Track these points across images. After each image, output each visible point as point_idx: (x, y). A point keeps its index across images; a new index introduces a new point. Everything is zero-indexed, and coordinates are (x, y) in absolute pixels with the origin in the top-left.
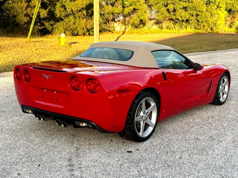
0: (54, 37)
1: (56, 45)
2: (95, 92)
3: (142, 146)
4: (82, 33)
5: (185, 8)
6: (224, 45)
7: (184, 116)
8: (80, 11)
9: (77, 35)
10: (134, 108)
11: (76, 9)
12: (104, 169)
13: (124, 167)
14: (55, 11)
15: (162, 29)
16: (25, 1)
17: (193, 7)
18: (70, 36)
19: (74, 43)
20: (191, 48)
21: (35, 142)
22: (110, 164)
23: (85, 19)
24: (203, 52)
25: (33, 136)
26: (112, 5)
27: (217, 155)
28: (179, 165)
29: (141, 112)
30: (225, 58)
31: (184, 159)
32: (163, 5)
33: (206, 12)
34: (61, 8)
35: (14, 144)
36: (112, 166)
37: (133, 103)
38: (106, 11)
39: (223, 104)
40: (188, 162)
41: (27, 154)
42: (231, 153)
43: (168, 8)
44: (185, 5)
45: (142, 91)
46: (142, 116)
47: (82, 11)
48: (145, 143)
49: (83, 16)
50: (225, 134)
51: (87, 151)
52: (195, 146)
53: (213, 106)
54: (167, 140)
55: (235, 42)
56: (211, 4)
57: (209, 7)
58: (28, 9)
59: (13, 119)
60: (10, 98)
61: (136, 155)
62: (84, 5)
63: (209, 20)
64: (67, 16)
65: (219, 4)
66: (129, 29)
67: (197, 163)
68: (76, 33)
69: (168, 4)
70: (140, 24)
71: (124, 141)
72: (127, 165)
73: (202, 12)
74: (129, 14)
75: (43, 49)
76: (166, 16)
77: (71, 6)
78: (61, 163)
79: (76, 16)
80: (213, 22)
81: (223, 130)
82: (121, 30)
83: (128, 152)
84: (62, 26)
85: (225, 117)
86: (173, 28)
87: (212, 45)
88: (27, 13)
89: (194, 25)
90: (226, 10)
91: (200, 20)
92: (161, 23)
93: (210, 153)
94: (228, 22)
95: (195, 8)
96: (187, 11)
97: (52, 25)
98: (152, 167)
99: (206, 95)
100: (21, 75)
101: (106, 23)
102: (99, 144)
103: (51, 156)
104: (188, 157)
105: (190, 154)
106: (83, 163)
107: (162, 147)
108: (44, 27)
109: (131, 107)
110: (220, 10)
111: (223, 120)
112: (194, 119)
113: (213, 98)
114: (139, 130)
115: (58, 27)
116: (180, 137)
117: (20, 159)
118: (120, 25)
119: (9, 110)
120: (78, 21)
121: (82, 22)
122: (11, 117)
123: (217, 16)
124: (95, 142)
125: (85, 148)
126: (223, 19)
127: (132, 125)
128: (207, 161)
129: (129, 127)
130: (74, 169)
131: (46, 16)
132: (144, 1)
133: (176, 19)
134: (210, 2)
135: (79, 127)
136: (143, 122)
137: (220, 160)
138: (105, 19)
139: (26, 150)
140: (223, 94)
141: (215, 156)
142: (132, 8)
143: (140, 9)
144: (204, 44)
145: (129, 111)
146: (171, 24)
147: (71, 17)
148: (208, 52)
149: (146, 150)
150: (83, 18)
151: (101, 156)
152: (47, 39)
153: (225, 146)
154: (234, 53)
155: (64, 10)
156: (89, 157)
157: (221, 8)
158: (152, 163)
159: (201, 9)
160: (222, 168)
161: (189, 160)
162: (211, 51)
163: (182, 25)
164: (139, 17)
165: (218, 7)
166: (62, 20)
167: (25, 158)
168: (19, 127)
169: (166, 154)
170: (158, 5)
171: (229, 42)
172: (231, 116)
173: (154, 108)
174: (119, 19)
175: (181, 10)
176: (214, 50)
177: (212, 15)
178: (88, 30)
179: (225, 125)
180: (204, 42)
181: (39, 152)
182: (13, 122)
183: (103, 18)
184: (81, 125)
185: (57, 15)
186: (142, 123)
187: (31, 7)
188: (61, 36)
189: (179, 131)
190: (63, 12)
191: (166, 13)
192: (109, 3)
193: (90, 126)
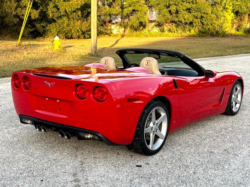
0: (46, 40)
1: (49, 49)
2: (103, 101)
3: (152, 160)
4: (77, 36)
5: (189, 10)
6: (231, 50)
7: (195, 127)
8: (74, 12)
9: (71, 38)
10: (143, 118)
11: (70, 10)
12: (113, 184)
13: (135, 183)
14: (47, 11)
15: (163, 32)
16: (14, 1)
17: (198, 8)
18: (63, 39)
19: (69, 47)
20: (196, 53)
21: (35, 155)
22: (119, 179)
23: (79, 21)
24: (209, 57)
25: (32, 149)
26: (109, 5)
27: (234, 170)
28: (194, 181)
29: (150, 122)
30: (234, 65)
31: (198, 174)
32: (164, 6)
33: (212, 14)
34: (54, 8)
35: (12, 157)
36: (122, 181)
37: (143, 113)
38: (103, 12)
39: (235, 115)
40: (204, 177)
41: (27, 169)
42: (248, 167)
43: (170, 9)
44: (189, 6)
45: (152, 100)
46: (152, 128)
47: (77, 12)
48: (155, 156)
49: (78, 18)
50: (241, 147)
51: (93, 165)
52: (209, 160)
53: (225, 117)
54: (179, 153)
55: (243, 47)
56: (217, 5)
57: (215, 9)
58: (17, 10)
59: (9, 130)
60: (3, 106)
61: (146, 170)
62: (79, 5)
63: (215, 23)
64: (60, 17)
65: (225, 5)
66: (127, 32)
67: (213, 178)
68: (70, 35)
69: (170, 5)
70: (140, 26)
71: (131, 155)
72: (137, 180)
73: (207, 14)
74: (128, 16)
75: (35, 53)
76: (168, 18)
77: (64, 7)
78: (66, 178)
79: (70, 18)
80: (219, 25)
81: (237, 143)
82: (119, 33)
83: (138, 166)
84: (54, 28)
85: (239, 129)
86: (176, 32)
87: (218, 50)
88: (17, 13)
89: (198, 28)
90: (233, 12)
91: (205, 23)
92: (163, 25)
93: (226, 167)
94: (234, 25)
95: (199, 10)
96: (191, 12)
97: (43, 27)
98: (164, 182)
99: (219, 105)
100: (20, 82)
101: (102, 25)
102: (105, 158)
103: (54, 170)
104: (202, 172)
105: (205, 169)
106: (89, 178)
107: (174, 161)
108: (35, 29)
109: (140, 117)
110: (227, 12)
111: (237, 132)
112: (205, 131)
113: (226, 108)
114: (148, 143)
115: (51, 29)
116: (192, 150)
117: (21, 174)
118: (118, 27)
119: (3, 120)
120: (72, 23)
121: (76, 24)
122: (6, 128)
123: (223, 18)
124: (101, 155)
125: (90, 161)
126: (230, 21)
127: (141, 137)
128: (224, 176)
129: (137, 139)
130: (80, 184)
131: (37, 17)
132: (144, 2)
133: (179, 21)
134: (215, 3)
135: (84, 139)
136: (153, 134)
137: (238, 175)
138: (101, 21)
139: (26, 164)
140: (236, 103)
141: (232, 171)
142: (131, 9)
143: (139, 10)
144: (210, 49)
145: (139, 122)
146: (173, 26)
147: (65, 18)
148: (215, 57)
149: (157, 164)
150: (78, 20)
151: (109, 170)
152: (38, 42)
153: (241, 160)
154: (243, 59)
155: (57, 11)
156: (96, 171)
157: (227, 10)
158: (164, 178)
159: (206, 11)
160: (241, 184)
161: (205, 175)
162: (218, 56)
163: (185, 28)
164: (138, 19)
165: (224, 8)
166: (55, 21)
167: (25, 173)
168: (16, 139)
169: (178, 168)
170: (159, 6)
171: (237, 47)
172: (245, 128)
173: (164, 118)
174: (116, 21)
175: (184, 12)
176: (222, 56)
177: (217, 17)
178: (83, 33)
179: (240, 137)
180: (210, 46)
181: (40, 166)
182: (9, 133)
183: (99, 20)
184: (86, 137)
185: (49, 16)
186: (151, 135)
187: (21, 7)
188: (55, 39)
189: (191, 143)
190: (56, 12)
191: (168, 15)
192: (106, 3)
193: (96, 138)
